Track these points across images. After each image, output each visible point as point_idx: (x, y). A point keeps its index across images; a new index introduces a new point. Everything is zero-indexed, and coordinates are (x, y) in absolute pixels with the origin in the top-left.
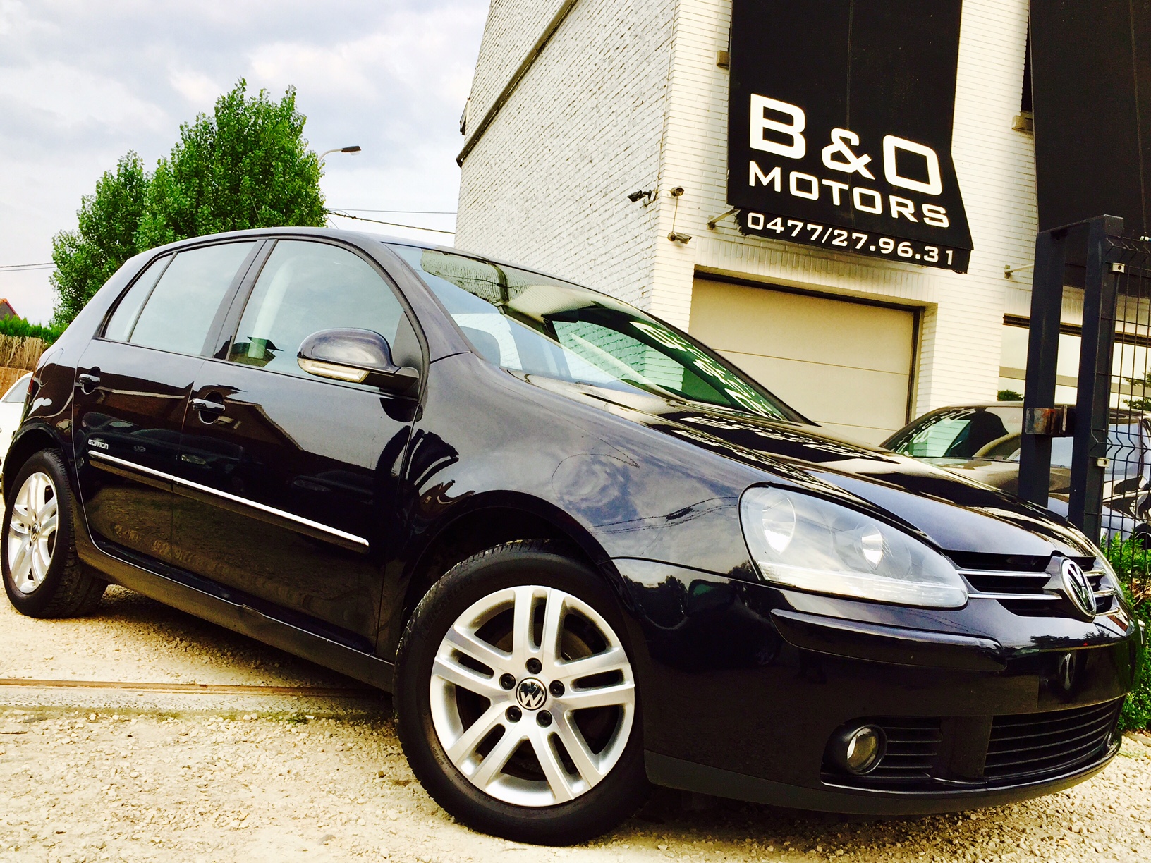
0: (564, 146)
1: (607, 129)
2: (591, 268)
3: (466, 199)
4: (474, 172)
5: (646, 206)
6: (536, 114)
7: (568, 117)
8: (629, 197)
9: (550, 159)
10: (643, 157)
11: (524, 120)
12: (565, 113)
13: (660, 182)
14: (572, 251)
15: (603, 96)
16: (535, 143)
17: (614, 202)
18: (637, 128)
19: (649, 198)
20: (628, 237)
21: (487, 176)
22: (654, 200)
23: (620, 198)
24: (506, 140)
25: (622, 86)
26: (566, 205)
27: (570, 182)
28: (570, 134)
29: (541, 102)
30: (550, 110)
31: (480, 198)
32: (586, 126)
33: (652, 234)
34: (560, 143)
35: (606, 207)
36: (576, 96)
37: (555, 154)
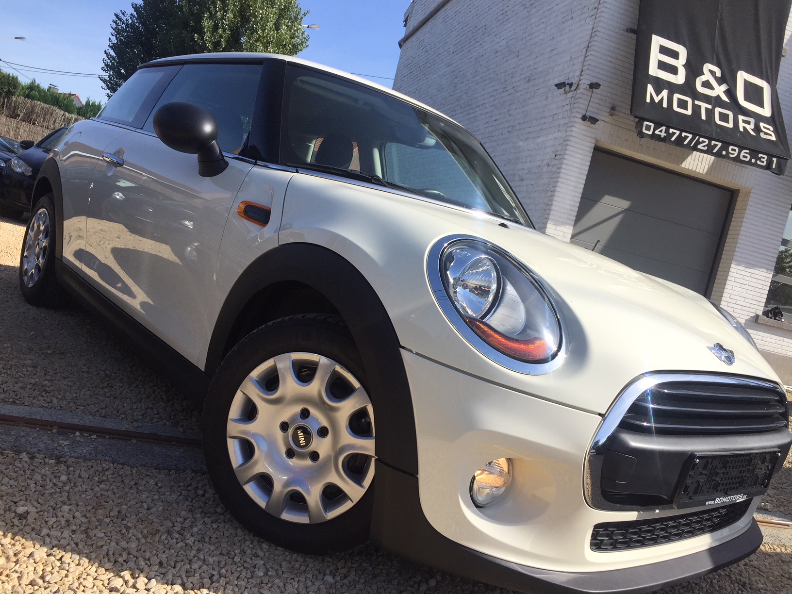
2: (509, 132)
3: (403, 70)
5: (566, 93)
7: (500, 22)
8: (555, 85)
10: (568, 58)
13: (582, 78)
14: (493, 117)
15: (536, 9)
16: (468, 38)
17: (536, 88)
18: (564, 36)
19: (570, 88)
20: (547, 114)
21: (423, 57)
22: (575, 90)
23: (542, 86)
26: (491, 85)
27: (497, 68)
29: (477, 9)
30: (484, 16)
31: (415, 71)
32: (516, 30)
33: (569, 115)
34: (490, 40)
35: (527, 91)
36: (509, 8)
37: (485, 48)
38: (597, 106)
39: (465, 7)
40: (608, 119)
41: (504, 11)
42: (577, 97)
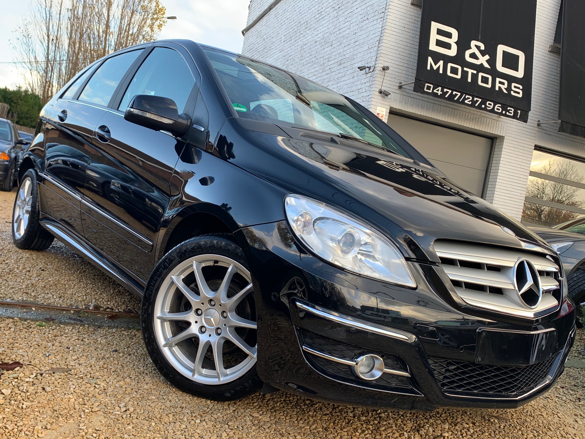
0: (314, 35)
1: (344, 30)
4: (252, 40)
5: (367, 74)
6: (296, 15)
7: (317, 20)
8: (359, 68)
9: (304, 40)
10: (367, 48)
11: (288, 17)
12: (315, 18)
13: (377, 62)
15: (342, 11)
16: (295, 30)
17: (346, 70)
18: (363, 32)
19: (369, 70)
20: (354, 88)
21: (261, 44)
22: (373, 71)
23: (350, 68)
24: (275, 27)
25: (354, 8)
26: (313, 67)
27: (317, 54)
28: (318, 29)
29: (299, 9)
30: (306, 14)
31: (256, 55)
32: (329, 26)
33: (369, 90)
34: (311, 33)
35: (339, 71)
36: (323, 9)
37: (307, 38)
38: (389, 82)
39: (291, 7)
40: (397, 92)
41: (319, 12)
42: (374, 76)
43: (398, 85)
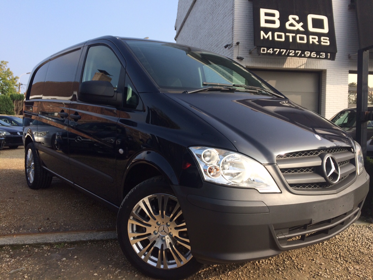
0: (204, 32)
1: (216, 25)
4: (180, 42)
5: (229, 49)
6: (195, 22)
9: (200, 36)
10: (227, 33)
11: (192, 25)
12: (204, 21)
13: (233, 41)
15: (214, 14)
16: (196, 31)
17: (220, 48)
18: (225, 24)
19: (230, 46)
24: (187, 32)
25: (219, 11)
27: (206, 43)
28: (205, 28)
29: (196, 18)
32: (210, 25)
35: (218, 50)
38: (243, 51)
40: (249, 56)
42: (233, 50)
43: (248, 52)
